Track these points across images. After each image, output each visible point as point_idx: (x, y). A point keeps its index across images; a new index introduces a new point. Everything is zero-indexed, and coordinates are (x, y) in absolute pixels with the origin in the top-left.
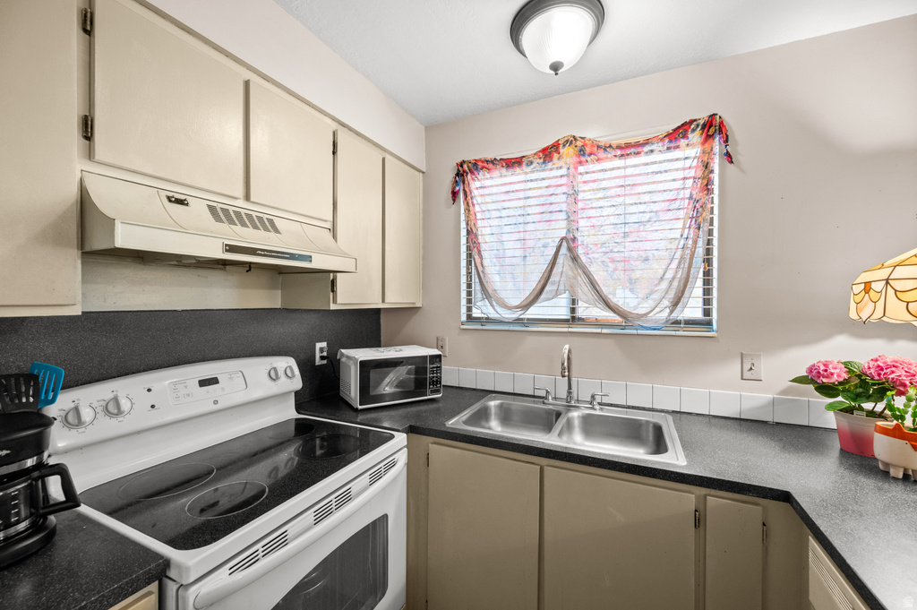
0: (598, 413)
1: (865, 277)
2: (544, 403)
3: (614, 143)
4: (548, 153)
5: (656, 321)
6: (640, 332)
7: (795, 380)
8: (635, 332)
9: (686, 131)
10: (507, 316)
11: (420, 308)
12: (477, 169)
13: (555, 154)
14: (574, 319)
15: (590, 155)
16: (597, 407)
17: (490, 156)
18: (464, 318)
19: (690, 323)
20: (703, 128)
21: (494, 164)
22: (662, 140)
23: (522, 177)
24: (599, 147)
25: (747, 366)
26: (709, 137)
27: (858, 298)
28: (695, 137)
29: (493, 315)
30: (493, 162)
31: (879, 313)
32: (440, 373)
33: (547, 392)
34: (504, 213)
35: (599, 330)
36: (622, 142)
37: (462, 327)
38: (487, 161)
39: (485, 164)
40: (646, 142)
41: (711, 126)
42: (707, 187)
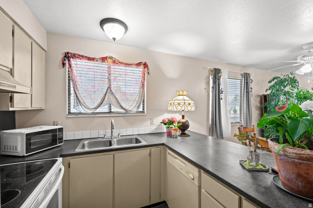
0: (120, 138)
1: (170, 102)
2: (103, 139)
3: (124, 62)
4: (104, 59)
5: (134, 112)
6: (130, 115)
7: (160, 123)
8: (128, 115)
9: (140, 64)
10: (89, 112)
11: (43, 109)
12: (75, 57)
13: (106, 60)
14: (110, 112)
15: (117, 63)
16: (120, 137)
17: (81, 54)
18: (67, 113)
19: (141, 112)
20: (144, 65)
21: (83, 57)
22: (135, 65)
23: (93, 65)
24: (119, 62)
25: (152, 121)
26: (145, 68)
27: (169, 106)
28: (142, 66)
29: (82, 111)
30: (83, 56)
31: (173, 109)
32: (63, 135)
33: (105, 135)
34: (87, 75)
35: (119, 115)
36: (126, 63)
37: (68, 116)
38: (80, 56)
39: (79, 56)
40: (131, 65)
41: (145, 65)
42: (144, 80)
